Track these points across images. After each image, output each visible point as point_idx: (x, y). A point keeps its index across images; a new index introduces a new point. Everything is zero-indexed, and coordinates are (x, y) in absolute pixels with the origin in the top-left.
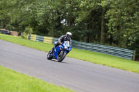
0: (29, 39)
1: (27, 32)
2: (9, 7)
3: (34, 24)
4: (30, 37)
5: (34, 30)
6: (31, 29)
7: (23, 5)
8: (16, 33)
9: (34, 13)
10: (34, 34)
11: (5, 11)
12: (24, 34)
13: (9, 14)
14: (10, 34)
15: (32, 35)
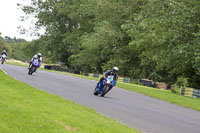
0: (183, 94)
1: (180, 84)
2: (155, 47)
3: (190, 72)
4: (183, 91)
5: (190, 81)
6: (185, 80)
7: (175, 45)
8: (164, 85)
9: (190, 56)
10: (190, 87)
11: (149, 53)
12: (175, 87)
13: (155, 57)
14: (154, 86)
15: (187, 89)
